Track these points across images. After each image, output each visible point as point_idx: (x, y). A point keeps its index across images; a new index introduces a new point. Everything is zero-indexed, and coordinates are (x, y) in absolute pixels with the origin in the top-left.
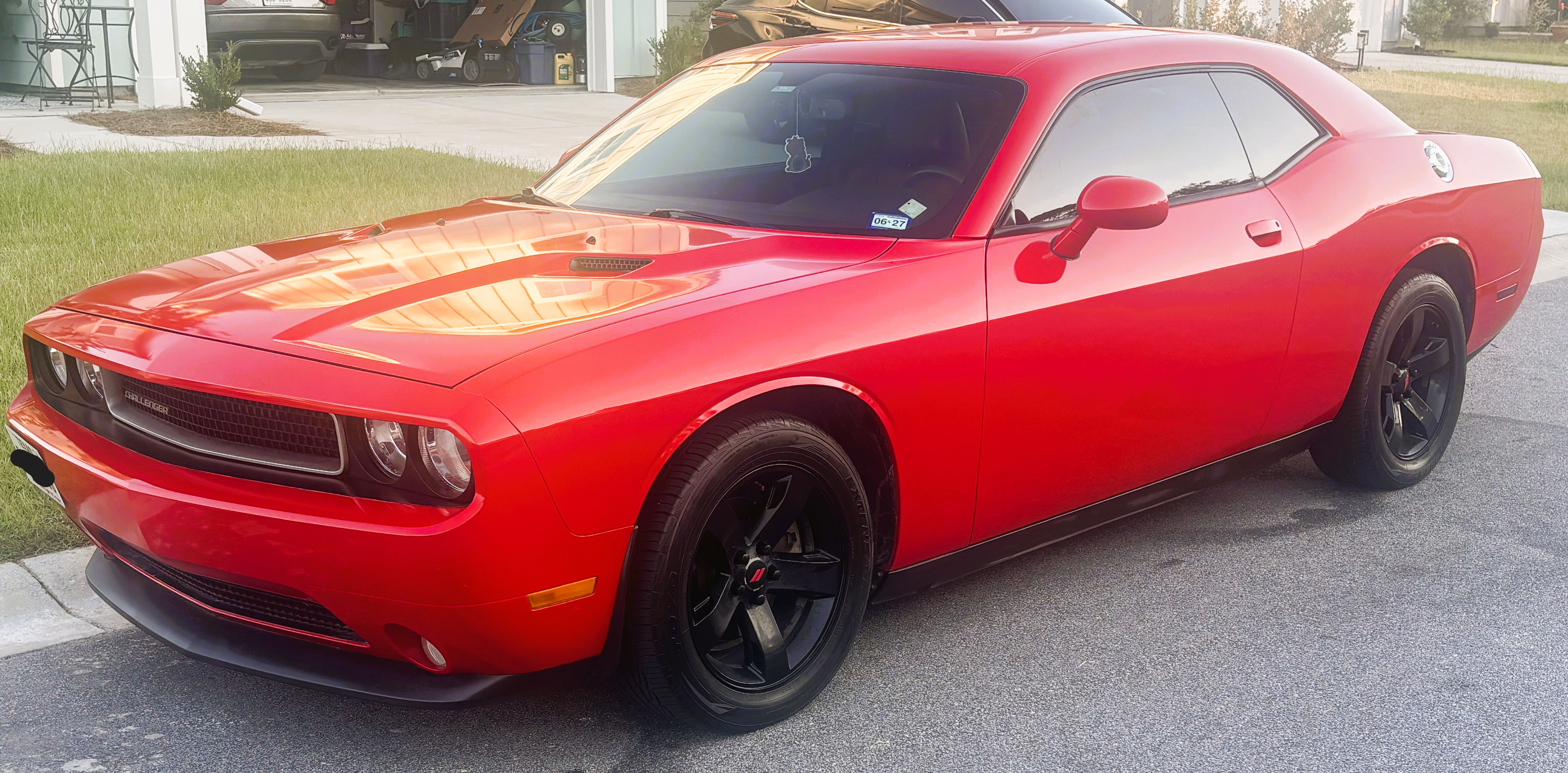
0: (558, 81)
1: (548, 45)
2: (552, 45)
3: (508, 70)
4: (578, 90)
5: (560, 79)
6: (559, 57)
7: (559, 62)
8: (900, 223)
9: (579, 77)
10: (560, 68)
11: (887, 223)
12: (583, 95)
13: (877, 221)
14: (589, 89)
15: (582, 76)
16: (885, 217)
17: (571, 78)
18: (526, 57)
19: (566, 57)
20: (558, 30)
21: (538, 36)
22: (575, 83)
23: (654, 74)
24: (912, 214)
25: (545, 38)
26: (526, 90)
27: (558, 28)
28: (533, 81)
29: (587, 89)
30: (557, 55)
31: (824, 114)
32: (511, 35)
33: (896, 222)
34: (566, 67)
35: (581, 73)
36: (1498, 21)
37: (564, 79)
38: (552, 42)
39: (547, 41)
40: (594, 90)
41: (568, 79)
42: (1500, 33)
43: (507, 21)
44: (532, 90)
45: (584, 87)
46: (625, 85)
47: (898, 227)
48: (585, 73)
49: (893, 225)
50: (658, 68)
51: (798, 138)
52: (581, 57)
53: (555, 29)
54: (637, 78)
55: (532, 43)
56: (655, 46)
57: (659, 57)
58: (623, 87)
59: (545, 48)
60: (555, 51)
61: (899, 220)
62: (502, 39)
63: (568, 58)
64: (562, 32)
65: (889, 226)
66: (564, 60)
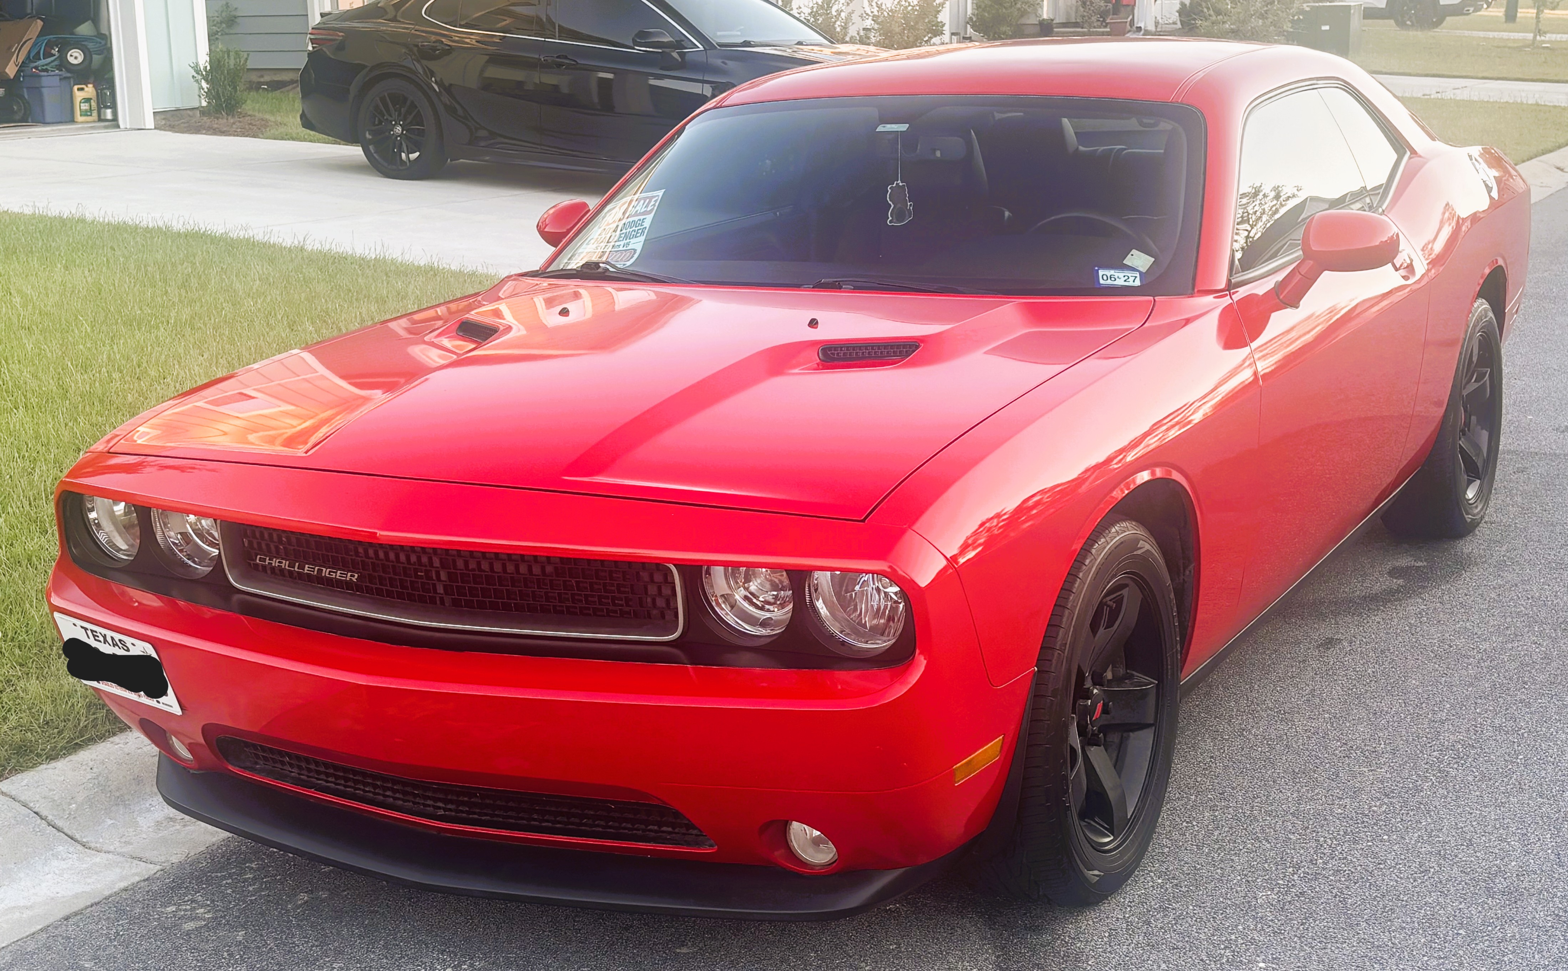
0: (79, 118)
1: (64, 76)
2: (69, 75)
3: (15, 107)
4: (106, 127)
5: (81, 115)
6: (78, 89)
7: (79, 96)
8: (1131, 279)
9: (105, 114)
10: (80, 102)
11: (1117, 279)
12: (113, 134)
13: (1105, 278)
14: (122, 126)
15: (109, 112)
16: (1112, 272)
17: (95, 114)
18: (37, 91)
19: (86, 89)
20: (75, 57)
21: (50, 65)
22: (100, 120)
23: (197, 105)
24: (1142, 267)
25: (59, 67)
26: (47, 131)
27: (75, 54)
28: (48, 119)
29: (118, 127)
30: (76, 87)
31: (938, 154)
32: (17, 66)
33: (1126, 278)
34: (88, 100)
35: (107, 107)
36: (1052, 17)
37: (88, 115)
38: (68, 71)
39: (62, 70)
40: (128, 127)
41: (91, 115)
42: (1055, 30)
43: (10, 48)
44: (53, 130)
45: (114, 122)
46: (164, 119)
47: (1130, 283)
48: (114, 107)
49: (1125, 281)
50: (203, 97)
51: (901, 184)
52: (106, 88)
53: (71, 56)
54: (178, 110)
55: (45, 74)
56: (198, 72)
57: (204, 85)
58: (163, 122)
59: (60, 79)
60: (72, 83)
61: (1129, 275)
62: (7, 70)
63: (90, 90)
64: (80, 59)
65: (1120, 282)
66: (84, 93)
